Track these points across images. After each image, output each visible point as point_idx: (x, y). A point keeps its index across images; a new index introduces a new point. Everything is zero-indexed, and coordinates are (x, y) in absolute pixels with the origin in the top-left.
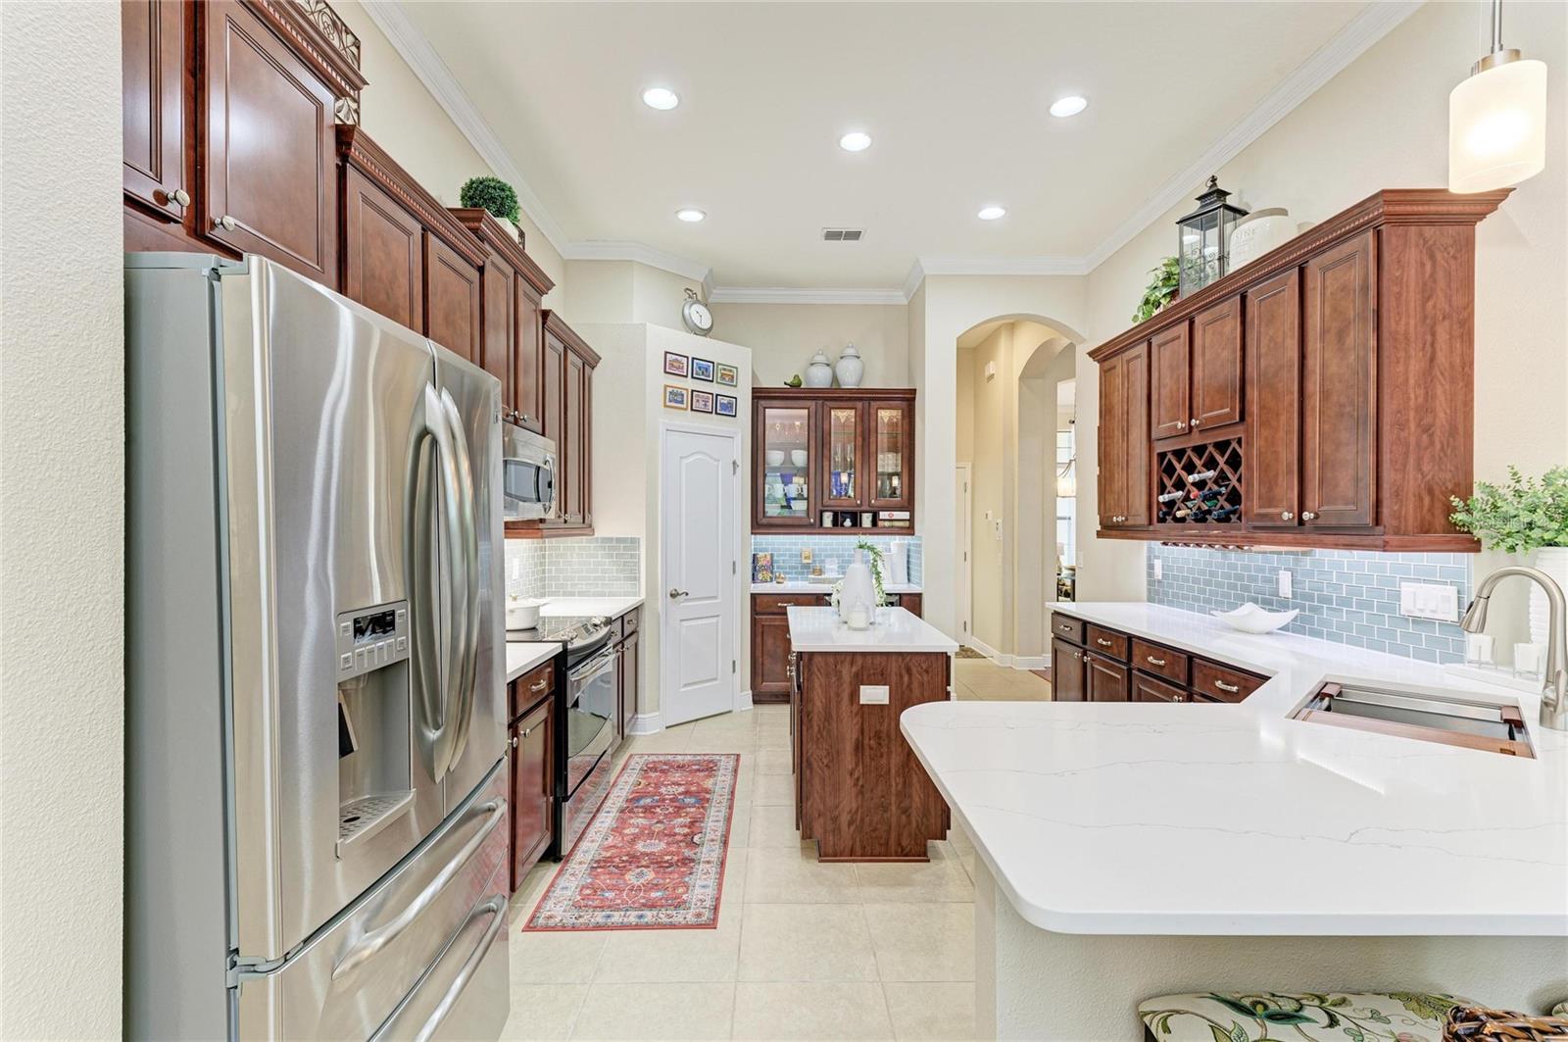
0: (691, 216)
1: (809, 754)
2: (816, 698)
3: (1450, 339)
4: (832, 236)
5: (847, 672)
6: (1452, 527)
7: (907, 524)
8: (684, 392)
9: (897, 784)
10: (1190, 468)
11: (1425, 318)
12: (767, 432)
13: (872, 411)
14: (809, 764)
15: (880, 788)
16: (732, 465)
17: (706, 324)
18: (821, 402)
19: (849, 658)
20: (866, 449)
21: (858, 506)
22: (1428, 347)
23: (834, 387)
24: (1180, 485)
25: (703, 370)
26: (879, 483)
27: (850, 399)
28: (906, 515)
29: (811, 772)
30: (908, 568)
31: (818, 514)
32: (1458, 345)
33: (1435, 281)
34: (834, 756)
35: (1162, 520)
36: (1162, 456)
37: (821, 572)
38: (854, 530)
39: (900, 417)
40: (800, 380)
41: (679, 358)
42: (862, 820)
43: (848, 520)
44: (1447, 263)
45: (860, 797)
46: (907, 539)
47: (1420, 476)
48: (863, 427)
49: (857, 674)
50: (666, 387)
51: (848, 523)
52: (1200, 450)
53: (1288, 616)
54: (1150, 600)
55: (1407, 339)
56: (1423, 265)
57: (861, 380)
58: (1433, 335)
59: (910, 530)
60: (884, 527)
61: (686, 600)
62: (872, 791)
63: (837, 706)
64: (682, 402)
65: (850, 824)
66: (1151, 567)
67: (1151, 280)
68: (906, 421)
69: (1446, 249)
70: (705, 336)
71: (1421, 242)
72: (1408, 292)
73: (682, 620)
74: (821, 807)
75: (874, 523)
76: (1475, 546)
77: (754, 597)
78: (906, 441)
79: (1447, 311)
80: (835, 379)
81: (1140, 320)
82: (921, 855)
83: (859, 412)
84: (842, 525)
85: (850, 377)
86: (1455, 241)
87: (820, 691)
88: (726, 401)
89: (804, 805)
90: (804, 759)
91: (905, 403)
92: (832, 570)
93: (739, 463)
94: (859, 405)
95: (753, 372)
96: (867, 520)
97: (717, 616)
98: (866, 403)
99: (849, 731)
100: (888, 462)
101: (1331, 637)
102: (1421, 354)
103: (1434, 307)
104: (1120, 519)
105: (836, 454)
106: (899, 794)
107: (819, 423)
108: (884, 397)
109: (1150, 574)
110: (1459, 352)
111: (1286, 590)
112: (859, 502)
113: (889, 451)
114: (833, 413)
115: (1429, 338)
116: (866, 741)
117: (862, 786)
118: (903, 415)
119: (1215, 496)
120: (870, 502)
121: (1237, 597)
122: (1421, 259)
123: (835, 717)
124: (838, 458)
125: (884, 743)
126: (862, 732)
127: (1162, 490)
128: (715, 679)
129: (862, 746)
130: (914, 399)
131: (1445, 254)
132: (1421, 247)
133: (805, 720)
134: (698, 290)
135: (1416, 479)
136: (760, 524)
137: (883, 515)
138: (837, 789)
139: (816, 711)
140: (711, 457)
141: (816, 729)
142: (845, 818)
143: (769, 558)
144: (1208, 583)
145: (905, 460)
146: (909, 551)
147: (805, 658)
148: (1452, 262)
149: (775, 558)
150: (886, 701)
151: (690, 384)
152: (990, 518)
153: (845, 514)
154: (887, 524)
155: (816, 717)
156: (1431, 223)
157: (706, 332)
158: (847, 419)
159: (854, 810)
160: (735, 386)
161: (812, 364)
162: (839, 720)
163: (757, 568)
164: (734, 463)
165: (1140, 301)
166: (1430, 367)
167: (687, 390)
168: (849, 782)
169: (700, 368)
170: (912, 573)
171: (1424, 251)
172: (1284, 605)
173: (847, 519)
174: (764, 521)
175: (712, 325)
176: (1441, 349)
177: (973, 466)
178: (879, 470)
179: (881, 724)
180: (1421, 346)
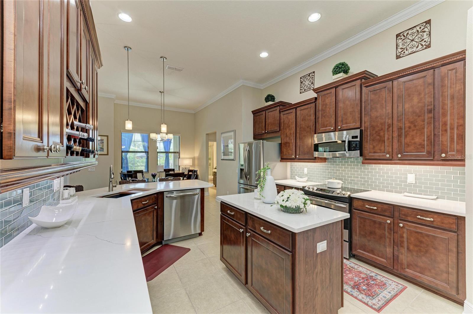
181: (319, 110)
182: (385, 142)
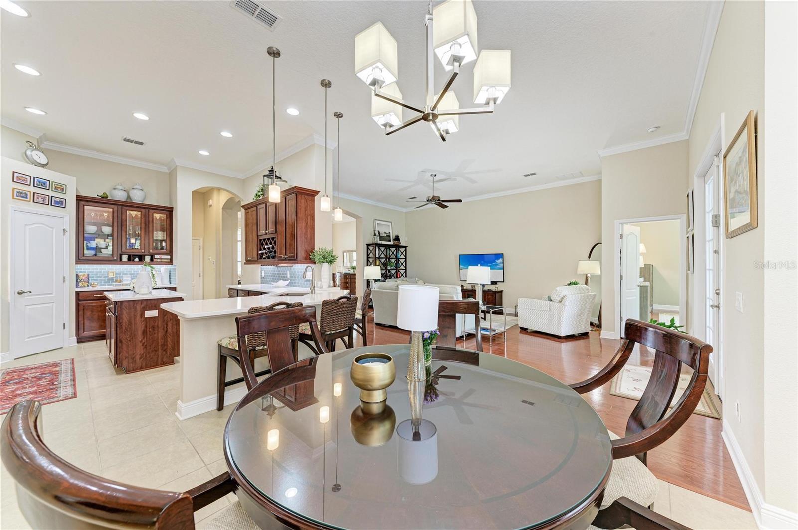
0: (35, 111)
1: (121, 337)
2: (124, 317)
4: (127, 140)
5: (139, 307)
6: (310, 259)
7: (169, 260)
8: (29, 194)
9: (161, 342)
10: (267, 244)
12: (85, 217)
13: (151, 214)
14: (121, 341)
15: (154, 344)
16: (63, 231)
17: (44, 161)
18: (120, 207)
19: (140, 302)
20: (147, 229)
21: (143, 252)
23: (128, 201)
24: (264, 249)
25: (43, 184)
26: (154, 244)
27: (138, 207)
28: (169, 257)
29: (122, 344)
30: (170, 278)
31: (119, 256)
34: (133, 336)
35: (261, 259)
36: (261, 240)
37: (120, 281)
38: (140, 263)
39: (165, 217)
40: (107, 195)
41: (24, 176)
42: (146, 356)
45: (145, 349)
46: (169, 267)
47: (305, 248)
48: (145, 219)
49: (143, 307)
50: (14, 189)
51: (137, 260)
52: (268, 239)
53: (287, 282)
54: (261, 283)
56: (305, 204)
57: (144, 199)
59: (171, 262)
60: (157, 262)
61: (29, 296)
62: (150, 346)
63: (135, 320)
64: (27, 198)
65: (140, 359)
66: (262, 273)
67: (258, 189)
68: (168, 220)
69: (309, 201)
70: (43, 167)
71: (305, 199)
72: (302, 209)
73: (26, 305)
74: (127, 355)
75: (152, 259)
76: (315, 263)
77: (78, 293)
78: (168, 227)
80: (129, 197)
81: (255, 200)
82: (172, 362)
83: (143, 213)
84: (133, 260)
85: (137, 197)
87: (126, 315)
88: (58, 200)
89: (118, 356)
90: (118, 339)
91: (168, 213)
92: (127, 280)
93: (67, 229)
94: (143, 211)
95: (77, 189)
96: (148, 259)
97: (53, 302)
98: (147, 210)
99: (140, 327)
100: (159, 235)
101: (299, 286)
104: (250, 258)
105: (129, 230)
106: (162, 345)
107: (120, 216)
108: (158, 209)
109: (261, 276)
111: (289, 276)
112: (143, 251)
113: (161, 231)
114: (128, 212)
116: (148, 329)
117: (146, 345)
118: (167, 216)
119: (271, 252)
120: (149, 251)
121: (278, 279)
122: (305, 202)
123: (133, 323)
124: (131, 232)
125: (156, 329)
126: (146, 326)
127: (261, 250)
128: (51, 333)
129: (146, 332)
130: (172, 211)
133: (118, 325)
134: (35, 142)
136: (80, 259)
137: (156, 257)
138: (134, 348)
139: (124, 321)
140: (48, 226)
141: (124, 328)
142: (138, 357)
143: (86, 276)
144: (274, 276)
145: (168, 235)
146: (170, 271)
147: (119, 304)
149: (90, 276)
150: (157, 315)
151: (32, 189)
152: (211, 260)
153: (135, 256)
154: (158, 260)
155: (124, 324)
156: (306, 195)
157: (44, 165)
158: (136, 216)
159: (142, 353)
160: (65, 194)
161: (115, 189)
162: (135, 324)
163: (78, 280)
164: (64, 230)
165: (255, 195)
168: (140, 344)
169: (40, 183)
170: (172, 280)
172: (288, 280)
173: (136, 257)
174: (83, 258)
175: (48, 163)
177: (204, 239)
178: (154, 238)
179: (154, 323)
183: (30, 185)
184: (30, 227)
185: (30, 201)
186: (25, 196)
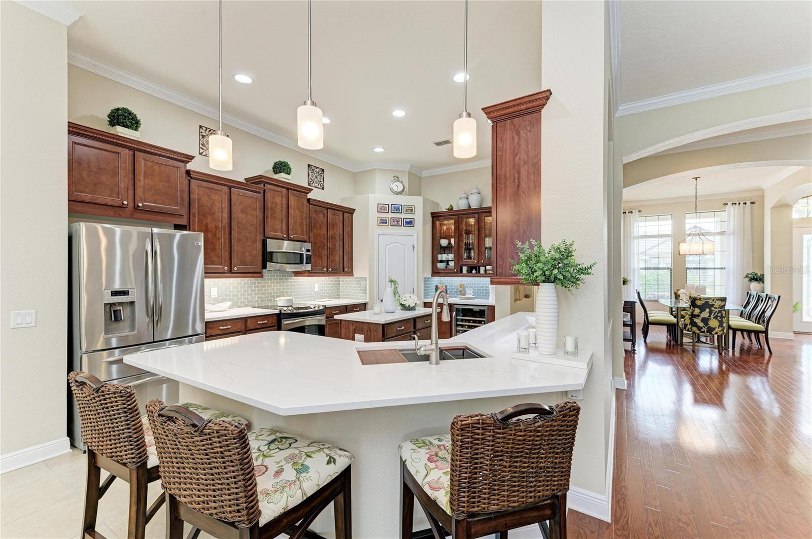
0: (379, 150)
3: (528, 174)
4: (439, 144)
8: (387, 219)
11: (515, 165)
13: (482, 218)
17: (400, 189)
18: (462, 216)
20: (480, 237)
21: (477, 263)
22: (516, 180)
23: (468, 208)
25: (397, 209)
27: (474, 213)
31: (460, 267)
32: (532, 177)
33: (520, 146)
37: (465, 294)
38: (477, 275)
40: (453, 207)
41: (384, 205)
43: (474, 270)
44: (526, 135)
47: (512, 246)
48: (479, 226)
50: (378, 217)
55: (505, 177)
56: (513, 138)
58: (519, 173)
64: (386, 223)
69: (525, 128)
70: (399, 194)
71: (513, 127)
72: (506, 154)
75: (485, 271)
79: (526, 160)
80: (468, 204)
83: (477, 219)
84: (472, 273)
85: (475, 203)
86: (530, 123)
88: (408, 220)
93: (415, 246)
94: (477, 215)
96: (482, 270)
98: (480, 215)
102: (513, 184)
103: (519, 159)
110: (533, 180)
114: (467, 220)
115: (517, 175)
120: (482, 261)
122: (512, 135)
131: (525, 131)
132: (512, 129)
135: (510, 248)
136: (436, 272)
137: (489, 268)
140: (402, 244)
143: (444, 287)
148: (529, 134)
149: (448, 287)
151: (390, 215)
153: (472, 267)
156: (517, 116)
158: (471, 223)
160: (414, 213)
161: (459, 199)
164: (413, 246)
166: (517, 190)
167: (388, 218)
169: (395, 208)
171: (514, 131)
174: (437, 271)
175: (403, 190)
176: (523, 181)
178: (487, 246)
180: (513, 180)
181: (268, 208)
182: (322, 258)
183: (388, 212)
184: (389, 246)
185: (388, 225)
186: (385, 221)
